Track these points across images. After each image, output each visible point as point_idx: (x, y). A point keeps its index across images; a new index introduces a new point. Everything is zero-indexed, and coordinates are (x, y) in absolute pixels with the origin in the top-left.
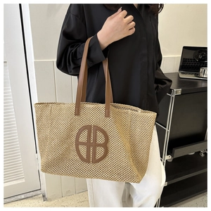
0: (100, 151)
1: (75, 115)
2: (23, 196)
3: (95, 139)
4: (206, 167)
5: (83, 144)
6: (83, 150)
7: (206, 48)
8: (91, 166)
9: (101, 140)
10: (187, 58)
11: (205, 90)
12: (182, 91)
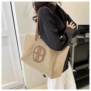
0: (41, 58)
1: (35, 40)
2: (17, 88)
3: (40, 52)
5: (36, 53)
7: (89, 25)
8: (36, 63)
9: (42, 53)
10: (80, 29)
11: (88, 43)
12: (77, 44)
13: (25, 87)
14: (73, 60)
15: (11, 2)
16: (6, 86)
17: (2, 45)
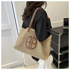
3: (33, 41)
5: (28, 42)
6: (28, 44)
8: (29, 50)
12: (62, 34)
13: (25, 66)
14: (59, 46)
15: (12, 2)
16: (11, 64)
17: (2, 36)
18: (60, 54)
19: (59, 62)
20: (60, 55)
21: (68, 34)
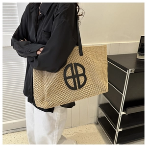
4: (144, 123)
12: (135, 70)
14: (124, 96)
18: (124, 113)
19: (119, 130)
20: (122, 115)
21: (143, 72)
